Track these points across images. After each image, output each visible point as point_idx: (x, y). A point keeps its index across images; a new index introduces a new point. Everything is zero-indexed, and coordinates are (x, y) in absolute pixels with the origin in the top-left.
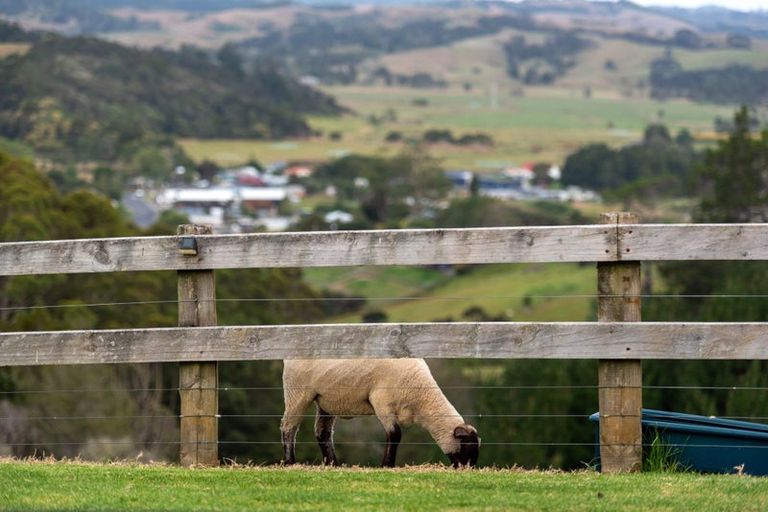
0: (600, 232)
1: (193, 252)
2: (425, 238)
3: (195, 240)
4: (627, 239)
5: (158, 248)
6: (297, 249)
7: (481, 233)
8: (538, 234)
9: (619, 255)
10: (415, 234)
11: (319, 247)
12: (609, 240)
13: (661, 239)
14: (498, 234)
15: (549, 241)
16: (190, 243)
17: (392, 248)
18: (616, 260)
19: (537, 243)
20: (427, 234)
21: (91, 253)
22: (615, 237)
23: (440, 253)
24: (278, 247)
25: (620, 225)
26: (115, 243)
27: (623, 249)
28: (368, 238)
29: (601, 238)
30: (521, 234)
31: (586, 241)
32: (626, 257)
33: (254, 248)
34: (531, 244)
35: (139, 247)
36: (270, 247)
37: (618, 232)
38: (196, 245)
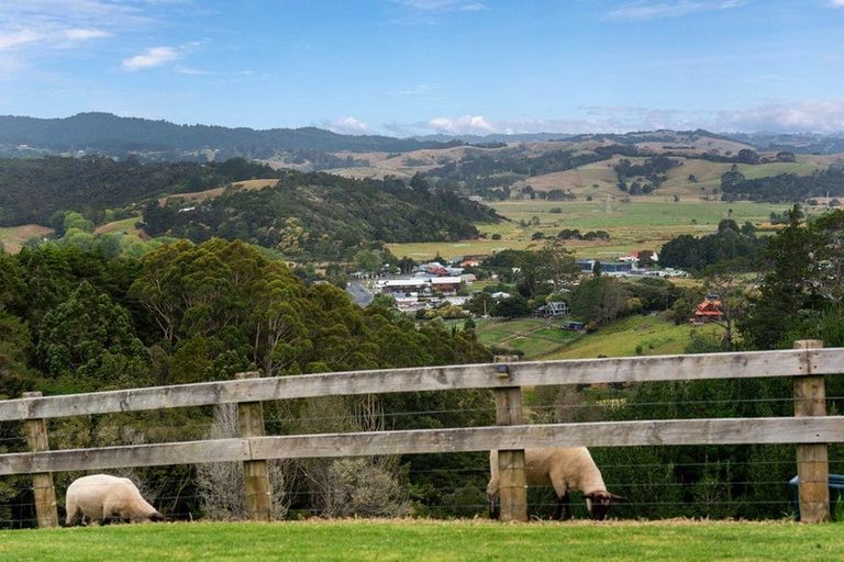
0: (795, 354)
1: (506, 375)
2: (669, 362)
3: (507, 366)
4: (814, 359)
5: (480, 372)
6: (580, 371)
7: (709, 357)
8: (751, 357)
9: (809, 370)
10: (663, 359)
11: (595, 369)
12: (801, 360)
13: (839, 359)
14: (722, 357)
15: (758, 362)
16: (504, 369)
17: (647, 369)
18: (806, 373)
19: (750, 363)
20: (672, 359)
21: (434, 376)
22: (806, 358)
23: (680, 372)
24: (566, 370)
25: (809, 350)
26: (451, 369)
27: (812, 367)
28: (628, 363)
29: (796, 359)
30: (738, 358)
31: (785, 361)
32: (814, 372)
33: (549, 371)
34: (745, 364)
35: (467, 372)
36: (560, 370)
37: (808, 354)
38: (508, 370)
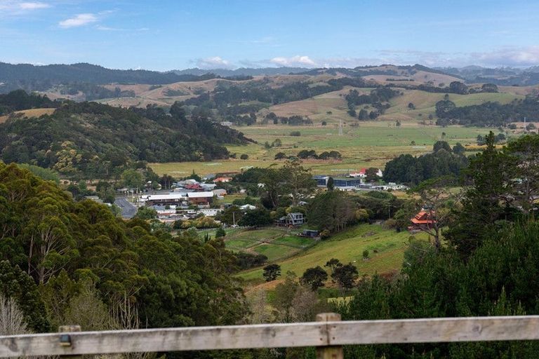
0: (316, 327)
1: (69, 344)
2: (209, 333)
3: (69, 337)
4: (333, 331)
5: (47, 341)
6: (132, 341)
7: (243, 329)
8: (278, 329)
9: (328, 341)
10: (203, 331)
11: (145, 340)
12: (322, 332)
13: (354, 330)
14: (254, 329)
15: (285, 334)
16: (66, 339)
17: (189, 339)
18: (326, 344)
19: (278, 335)
20: (211, 330)
21: (6, 345)
22: (326, 330)
23: (218, 342)
24: (120, 339)
25: (329, 323)
26: (22, 339)
27: (331, 339)
28: (174, 334)
29: (317, 331)
30: (268, 330)
31: (308, 333)
32: (333, 342)
33: (105, 341)
34: (274, 335)
35: (35, 341)
36: (115, 340)
37: (328, 327)
38: (70, 340)
